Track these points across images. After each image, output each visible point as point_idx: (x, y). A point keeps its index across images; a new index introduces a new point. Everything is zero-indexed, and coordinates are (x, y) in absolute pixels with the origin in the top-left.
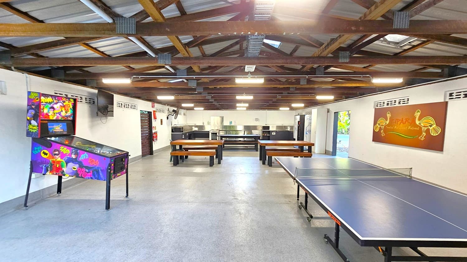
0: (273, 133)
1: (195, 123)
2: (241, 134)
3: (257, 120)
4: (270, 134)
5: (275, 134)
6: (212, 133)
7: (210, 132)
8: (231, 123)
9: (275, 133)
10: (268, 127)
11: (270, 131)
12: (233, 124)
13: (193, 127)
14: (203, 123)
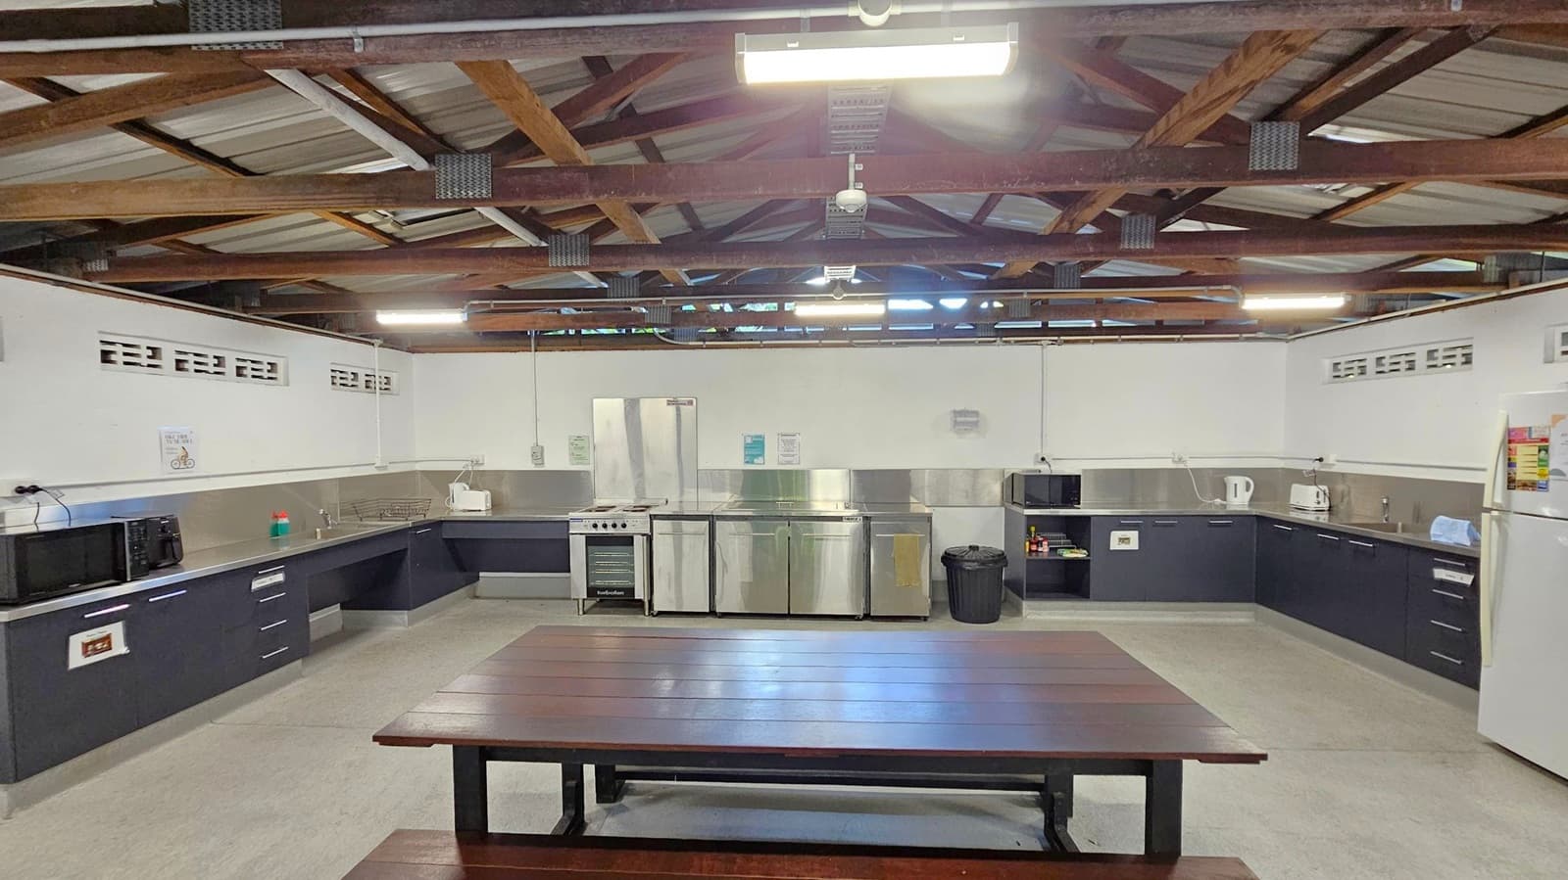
0: (1115, 535)
3: (965, 421)
4: (1093, 541)
5: (1134, 545)
6: (592, 541)
7: (574, 527)
8: (755, 447)
9: (1134, 535)
11: (1083, 520)
12: (771, 461)
13: (456, 488)
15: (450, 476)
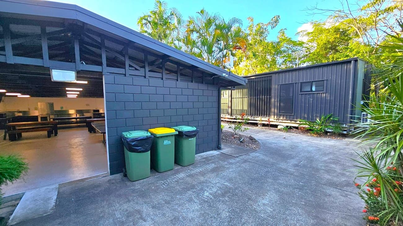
0: (102, 115)
1: (18, 109)
2: (74, 116)
3: (87, 105)
4: (100, 115)
6: (41, 118)
7: (38, 116)
8: (62, 108)
10: (98, 111)
11: (100, 113)
12: (64, 109)
13: (16, 113)
14: (29, 109)
15: (15, 112)
